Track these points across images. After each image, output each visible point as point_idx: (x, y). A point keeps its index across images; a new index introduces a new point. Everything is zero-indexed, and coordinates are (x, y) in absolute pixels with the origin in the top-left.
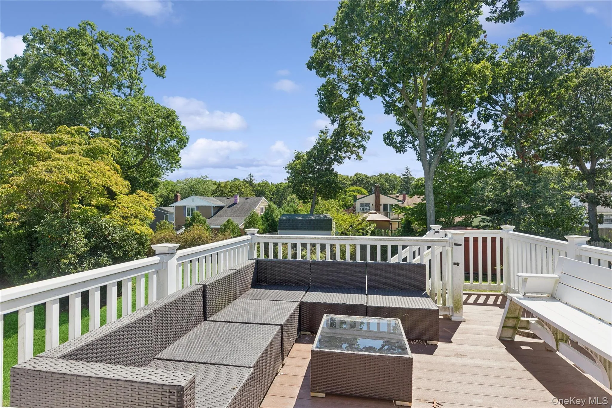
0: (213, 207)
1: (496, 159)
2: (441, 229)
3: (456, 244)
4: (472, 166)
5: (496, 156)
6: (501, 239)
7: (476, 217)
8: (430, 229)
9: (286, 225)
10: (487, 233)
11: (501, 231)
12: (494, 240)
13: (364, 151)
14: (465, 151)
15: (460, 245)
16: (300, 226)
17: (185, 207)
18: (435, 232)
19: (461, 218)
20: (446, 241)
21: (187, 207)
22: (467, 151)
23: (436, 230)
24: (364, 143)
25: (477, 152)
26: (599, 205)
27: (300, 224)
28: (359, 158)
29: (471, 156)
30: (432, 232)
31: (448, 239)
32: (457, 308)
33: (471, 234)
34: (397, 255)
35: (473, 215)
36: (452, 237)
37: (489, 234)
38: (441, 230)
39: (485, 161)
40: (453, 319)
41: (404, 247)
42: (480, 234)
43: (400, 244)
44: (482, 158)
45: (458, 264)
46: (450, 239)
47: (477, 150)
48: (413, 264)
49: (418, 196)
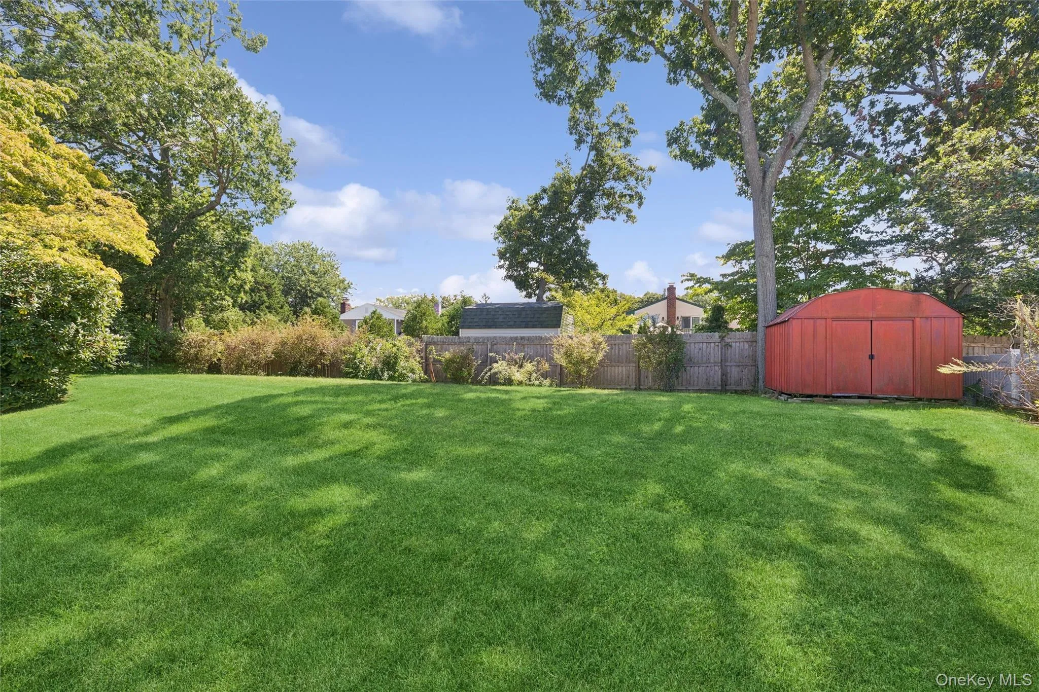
0: (397, 320)
9: (475, 320)
13: (640, 205)
16: (501, 320)
17: (355, 321)
21: (357, 322)
24: (640, 189)
27: (502, 317)
28: (630, 217)
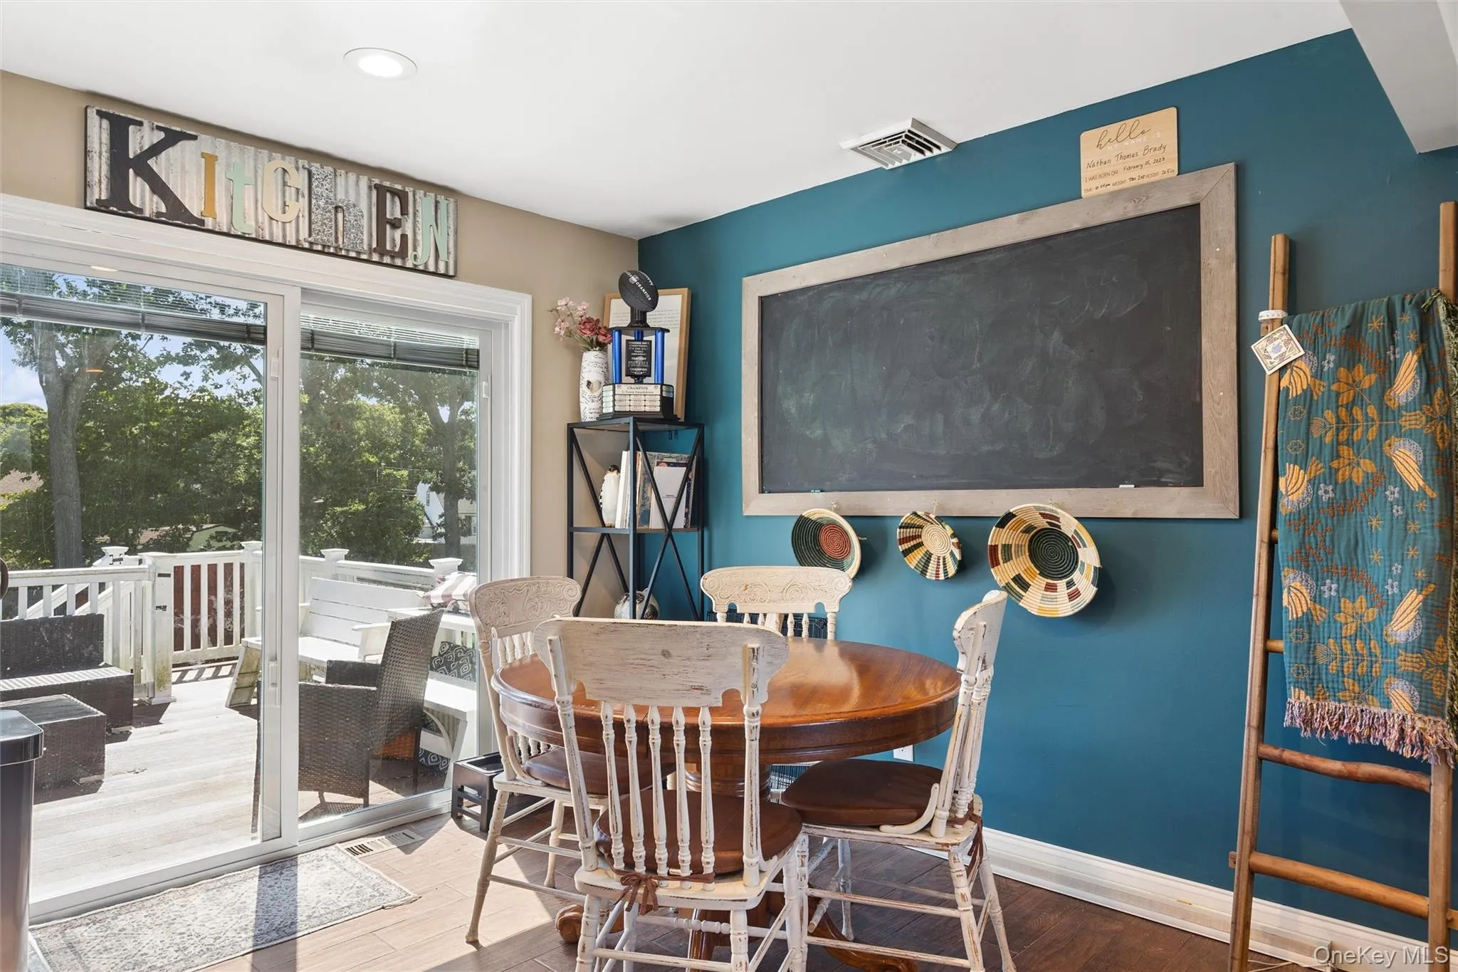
1: (250, 385)
2: (126, 554)
3: (160, 575)
4: (189, 398)
5: (253, 376)
6: (242, 566)
7: (199, 529)
8: (103, 554)
10: (216, 556)
11: (242, 551)
12: (229, 568)
14: (173, 354)
15: (169, 575)
18: (114, 560)
19: (157, 533)
20: (143, 571)
22: (177, 354)
23: (117, 557)
25: (205, 360)
26: (462, 498)
29: (188, 369)
30: (108, 560)
31: (146, 566)
32: (161, 681)
33: (187, 559)
34: (41, 602)
35: (194, 523)
36: (154, 564)
37: (219, 558)
38: (127, 556)
39: (225, 385)
40: (154, 701)
41: (55, 587)
42: (204, 559)
43: (47, 583)
44: (216, 377)
45: (164, 608)
46: (150, 566)
47: (205, 355)
48: (76, 617)
49: (24, 475)
